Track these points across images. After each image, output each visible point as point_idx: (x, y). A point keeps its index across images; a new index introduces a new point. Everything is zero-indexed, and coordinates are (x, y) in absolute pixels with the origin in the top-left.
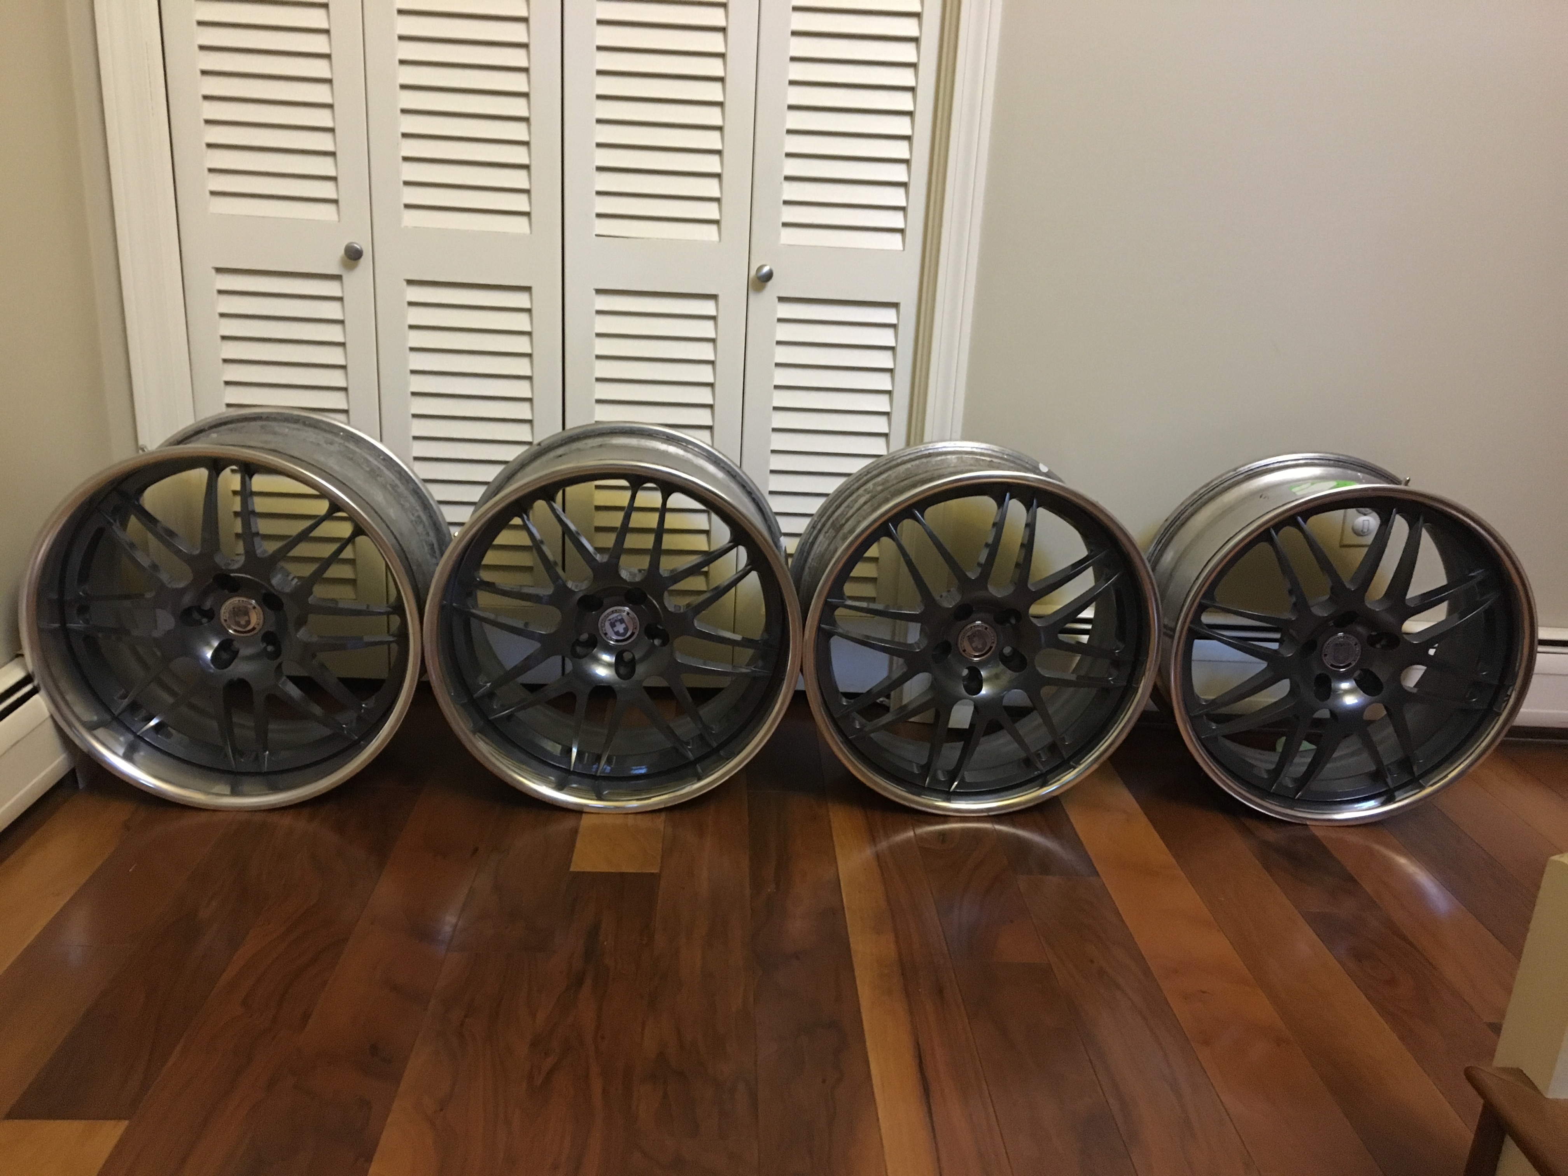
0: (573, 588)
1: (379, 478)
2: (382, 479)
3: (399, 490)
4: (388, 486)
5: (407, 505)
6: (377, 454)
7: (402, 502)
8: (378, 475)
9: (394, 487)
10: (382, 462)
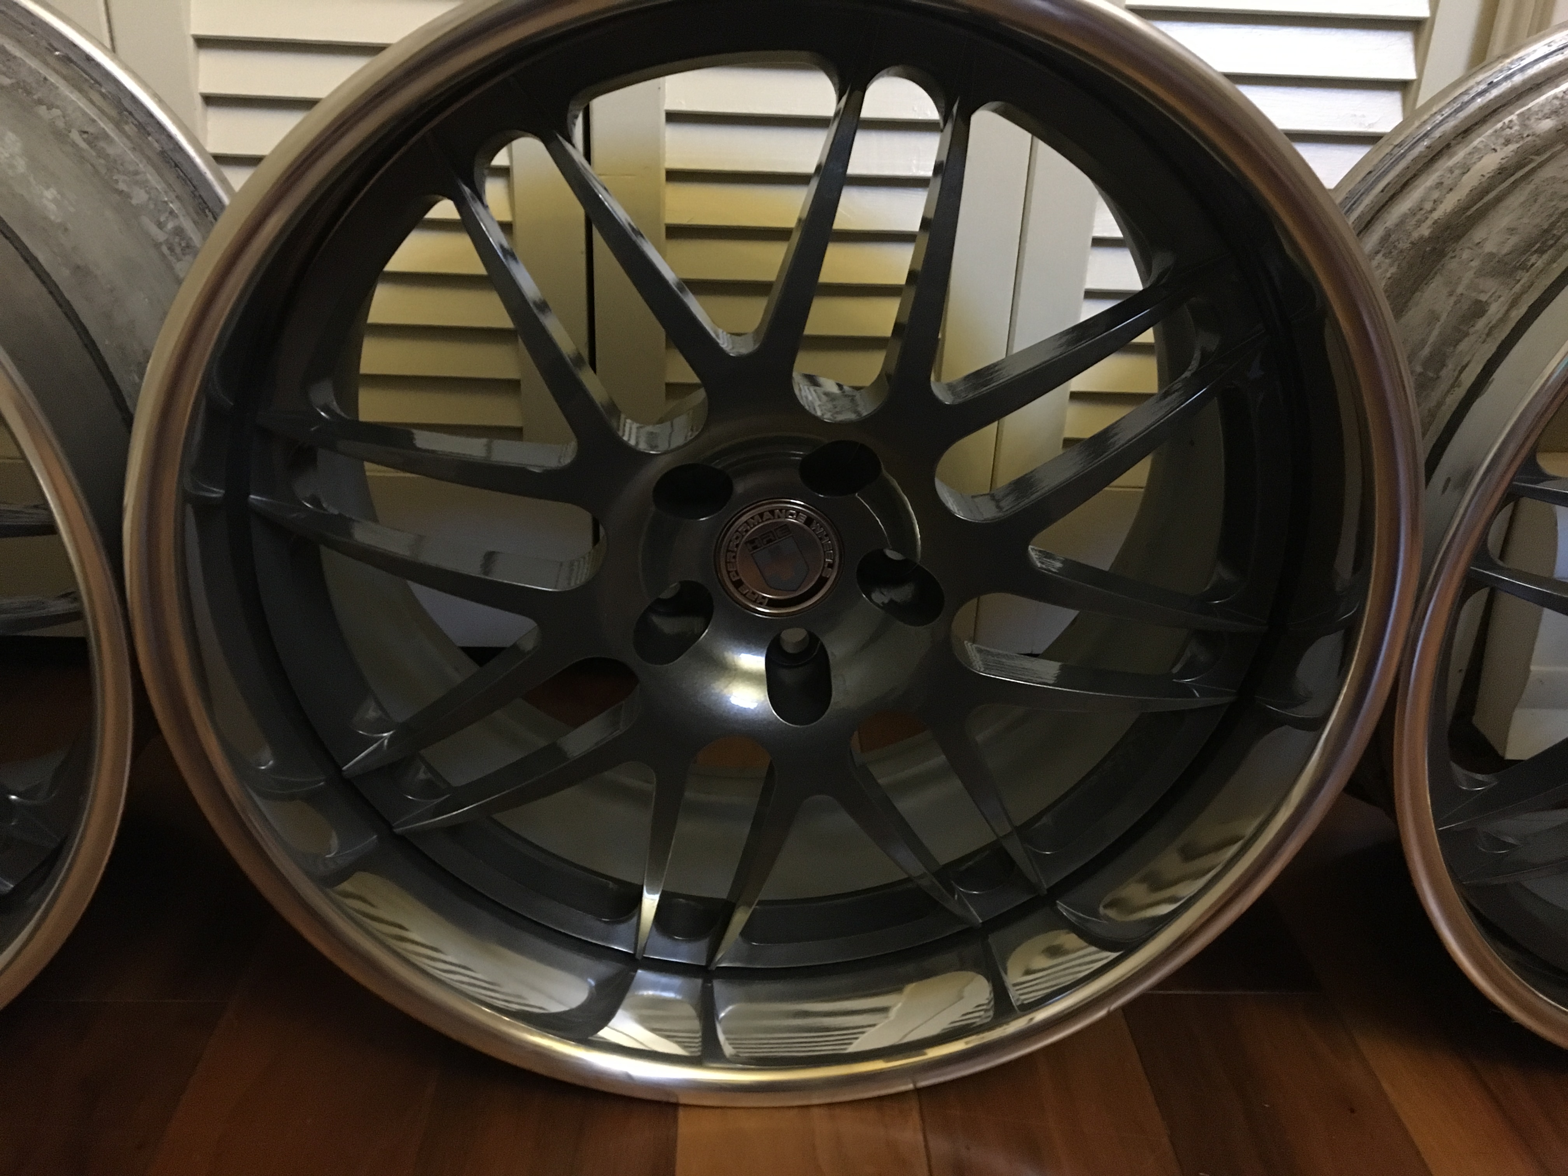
0: (642, 447)
1: (42, 110)
2: (56, 112)
3: (111, 151)
4: (75, 136)
5: (139, 197)
6: (44, 43)
7: (122, 186)
8: (40, 102)
9: (94, 139)
10: (58, 66)
